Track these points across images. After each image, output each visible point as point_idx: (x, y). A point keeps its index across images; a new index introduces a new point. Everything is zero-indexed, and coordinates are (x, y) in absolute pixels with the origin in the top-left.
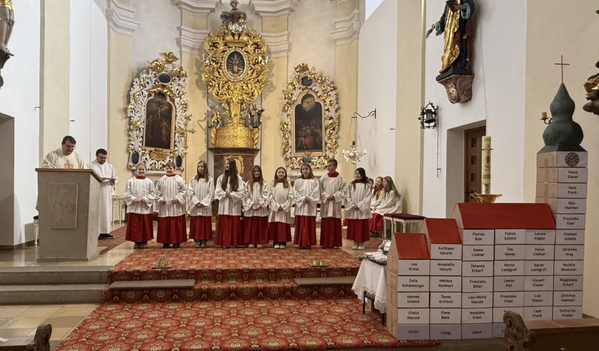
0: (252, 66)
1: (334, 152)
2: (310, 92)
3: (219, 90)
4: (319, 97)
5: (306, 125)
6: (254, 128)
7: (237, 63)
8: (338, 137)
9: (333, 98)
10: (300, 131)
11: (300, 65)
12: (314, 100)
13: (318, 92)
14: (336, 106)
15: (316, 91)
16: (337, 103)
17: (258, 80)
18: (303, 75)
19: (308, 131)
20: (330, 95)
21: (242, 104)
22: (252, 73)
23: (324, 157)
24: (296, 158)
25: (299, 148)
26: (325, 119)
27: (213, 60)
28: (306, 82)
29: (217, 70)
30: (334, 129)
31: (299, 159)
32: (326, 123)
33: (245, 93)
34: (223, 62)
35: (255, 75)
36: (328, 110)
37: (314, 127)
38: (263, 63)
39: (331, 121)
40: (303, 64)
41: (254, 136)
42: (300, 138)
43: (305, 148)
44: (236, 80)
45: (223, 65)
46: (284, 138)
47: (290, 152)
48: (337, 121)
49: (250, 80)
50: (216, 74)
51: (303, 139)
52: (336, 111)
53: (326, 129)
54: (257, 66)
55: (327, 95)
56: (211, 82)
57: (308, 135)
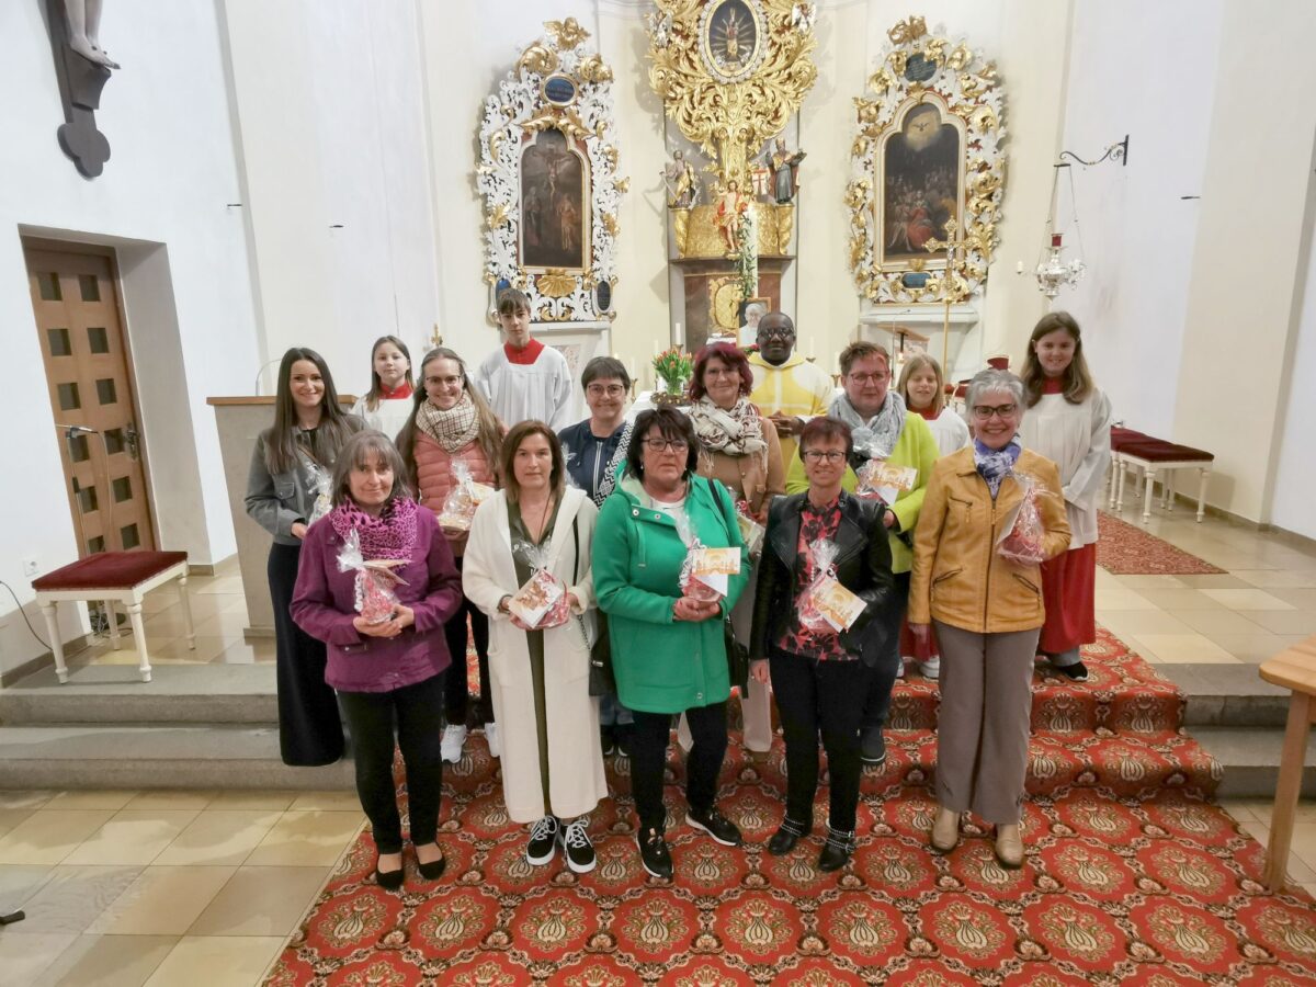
0: (776, 38)
1: (986, 258)
2: (929, 98)
3: (694, 108)
4: (953, 109)
5: (916, 188)
6: (779, 202)
7: (736, 32)
8: (1001, 220)
9: (991, 109)
10: (899, 204)
11: (904, 24)
12: (939, 118)
13: (950, 95)
14: (1001, 133)
15: (945, 92)
16: (1002, 124)
17: (790, 74)
18: (909, 50)
19: (919, 203)
20: (983, 102)
21: (750, 141)
22: (775, 56)
23: (961, 271)
24: (885, 274)
25: (894, 249)
26: (967, 171)
27: (674, 30)
28: (918, 68)
29: (687, 55)
30: (989, 197)
31: (892, 277)
32: (967, 180)
33: (758, 113)
34: (700, 32)
35: (781, 61)
36: (976, 144)
37: (934, 192)
38: (803, 26)
39: (982, 176)
40: (912, 20)
41: (780, 223)
42: (896, 224)
43: (909, 248)
44: (733, 80)
45: (700, 40)
46: (854, 226)
47: (869, 259)
48: (999, 175)
49: (769, 75)
50: (684, 67)
51: (904, 225)
52: (1000, 145)
53: (968, 197)
54: (788, 36)
55: (977, 102)
56: (672, 89)
57: (918, 216)
